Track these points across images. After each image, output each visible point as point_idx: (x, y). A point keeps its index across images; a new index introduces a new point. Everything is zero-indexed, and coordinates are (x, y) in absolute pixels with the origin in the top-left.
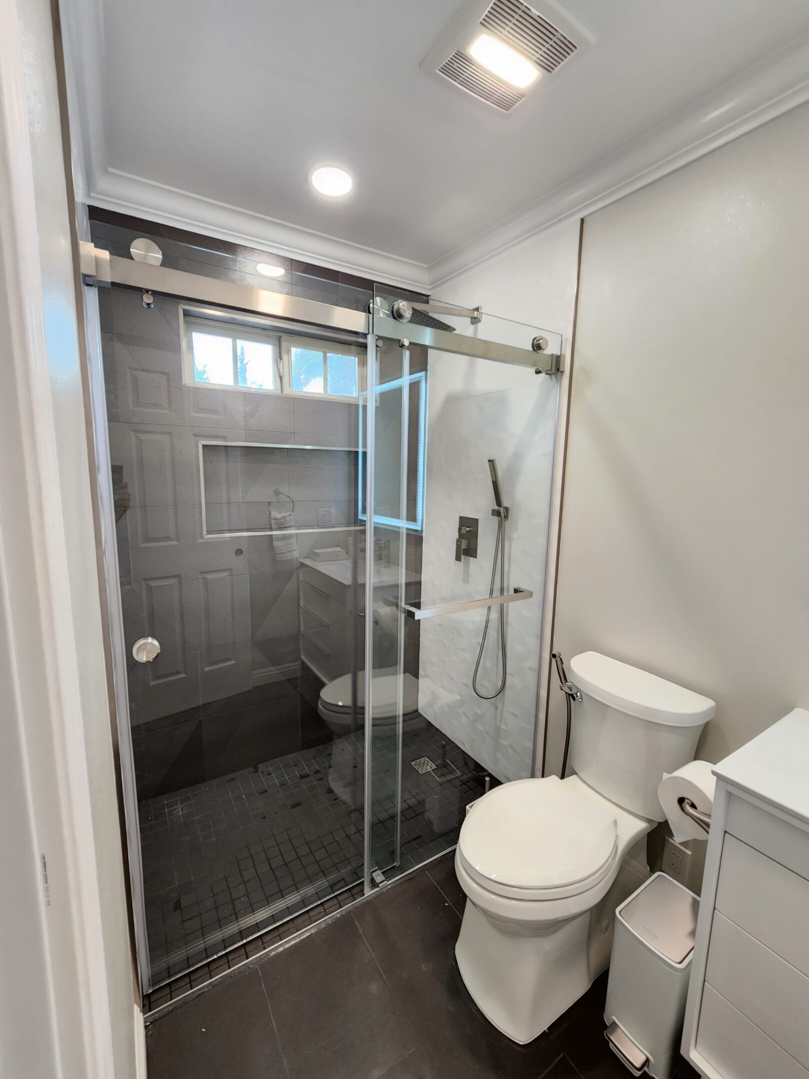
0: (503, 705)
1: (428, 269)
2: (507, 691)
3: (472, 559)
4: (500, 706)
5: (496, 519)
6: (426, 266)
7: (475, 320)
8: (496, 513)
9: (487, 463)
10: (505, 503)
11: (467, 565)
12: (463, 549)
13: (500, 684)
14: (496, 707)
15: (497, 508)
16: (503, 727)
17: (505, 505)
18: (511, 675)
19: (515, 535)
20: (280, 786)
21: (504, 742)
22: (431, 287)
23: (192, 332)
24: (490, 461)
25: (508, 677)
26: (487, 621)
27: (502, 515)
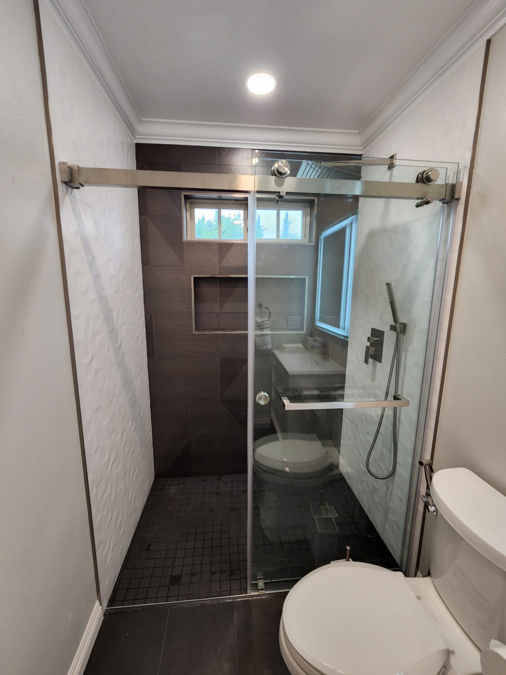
0: (393, 486)
1: (359, 134)
2: (397, 478)
3: (378, 363)
4: (390, 487)
5: (394, 333)
6: (357, 132)
7: (391, 166)
8: (393, 328)
9: (385, 286)
10: (402, 319)
11: (374, 366)
12: (370, 355)
13: (391, 469)
14: (388, 488)
15: (394, 324)
16: (391, 505)
17: (402, 321)
18: (399, 464)
19: (410, 348)
20: (229, 493)
21: (392, 517)
22: (363, 147)
23: (194, 209)
24: (387, 284)
25: (398, 466)
26: (382, 416)
27: (398, 330)
